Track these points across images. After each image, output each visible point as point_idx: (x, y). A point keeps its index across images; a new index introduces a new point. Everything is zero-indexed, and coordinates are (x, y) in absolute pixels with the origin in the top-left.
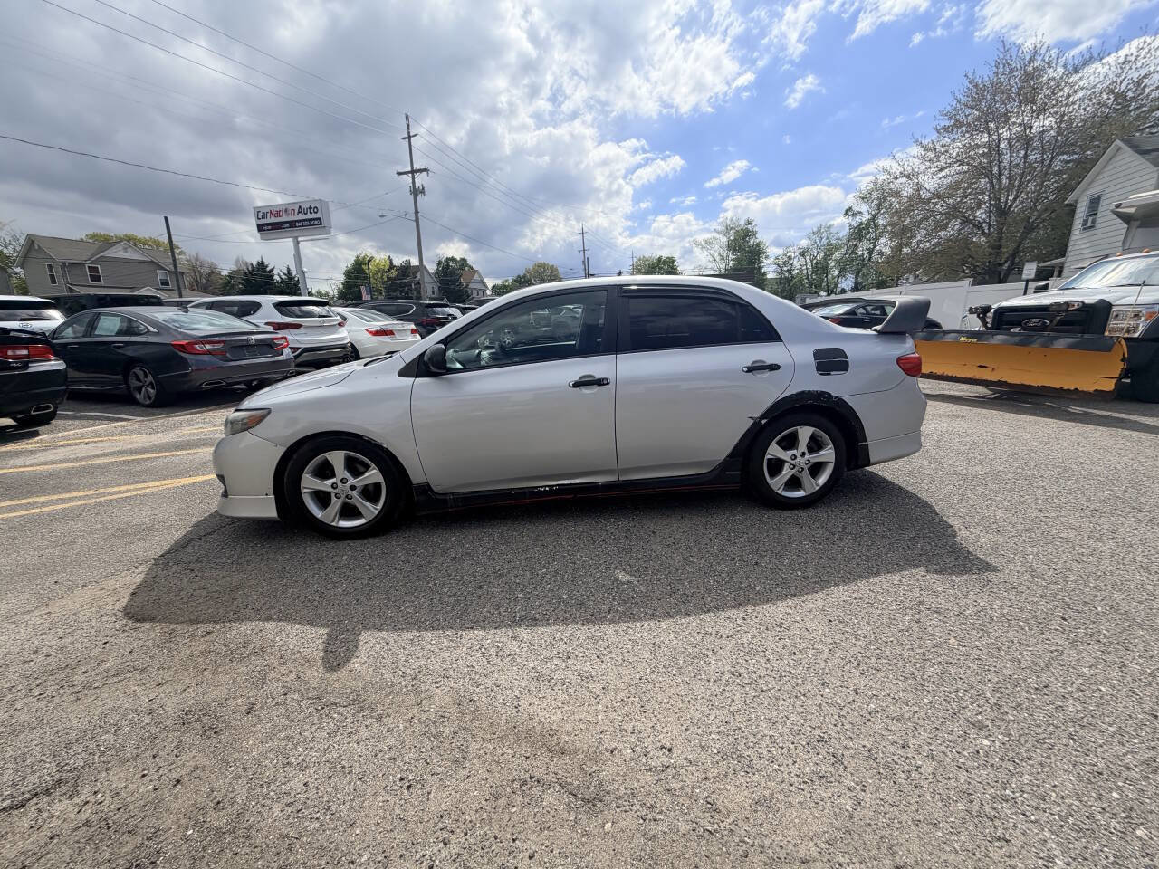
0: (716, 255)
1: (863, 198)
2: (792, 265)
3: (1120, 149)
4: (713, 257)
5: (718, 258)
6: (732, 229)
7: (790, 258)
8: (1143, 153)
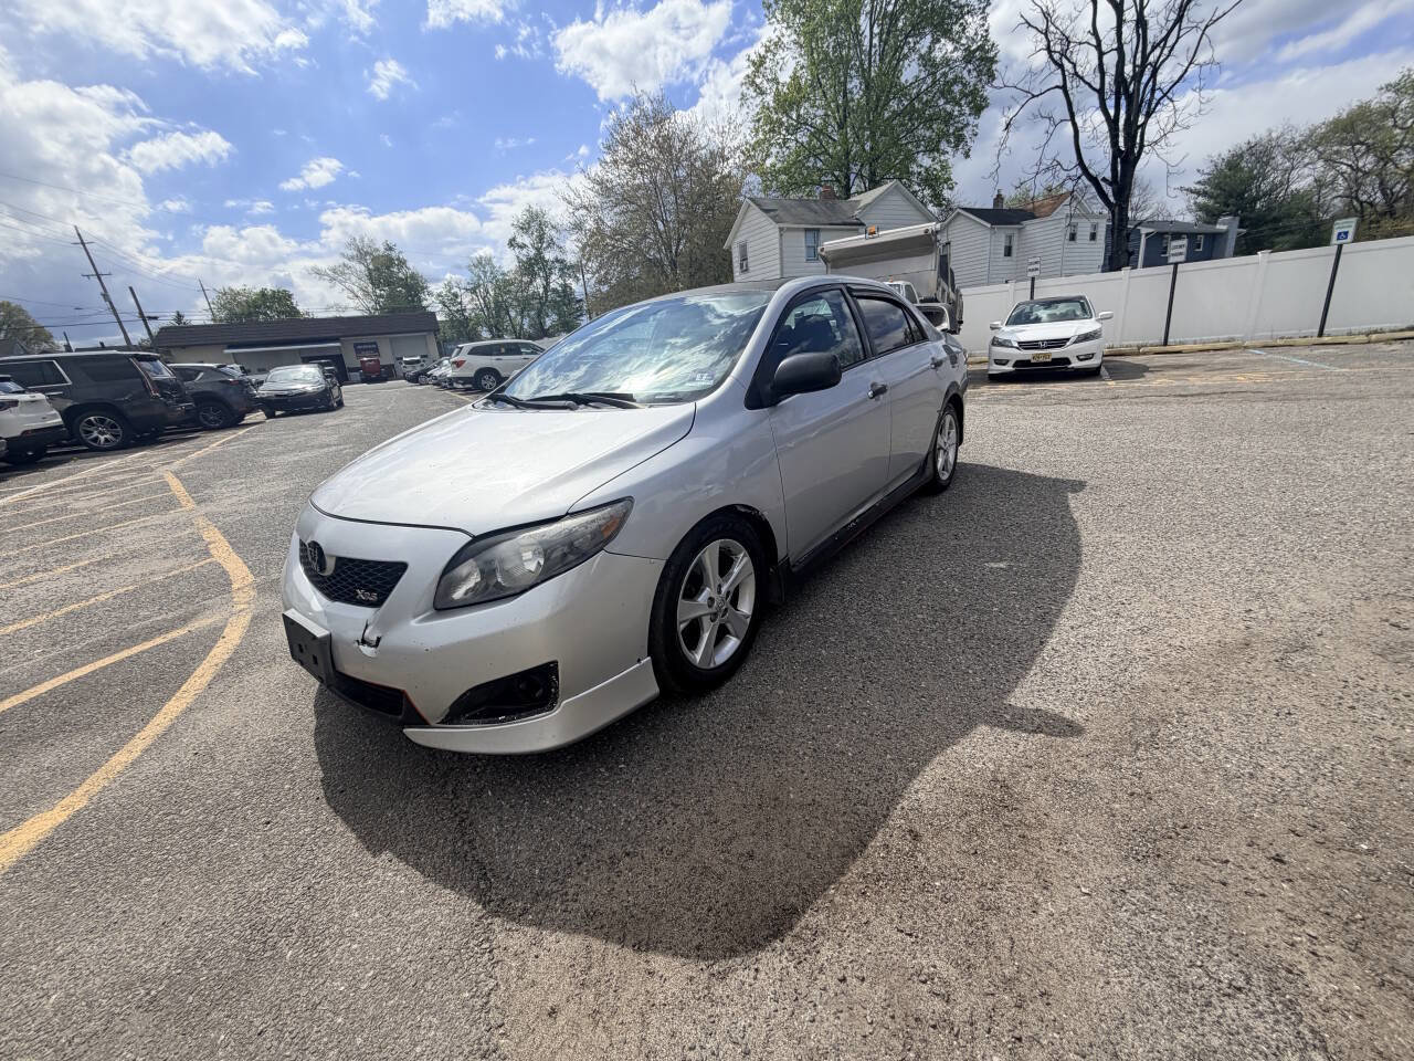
0: (356, 289)
1: (522, 228)
2: (460, 303)
3: (749, 206)
4: (352, 292)
5: (360, 294)
6: (367, 253)
7: (456, 296)
8: (767, 211)
